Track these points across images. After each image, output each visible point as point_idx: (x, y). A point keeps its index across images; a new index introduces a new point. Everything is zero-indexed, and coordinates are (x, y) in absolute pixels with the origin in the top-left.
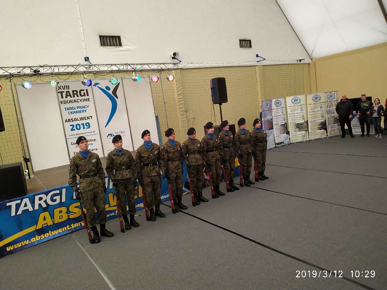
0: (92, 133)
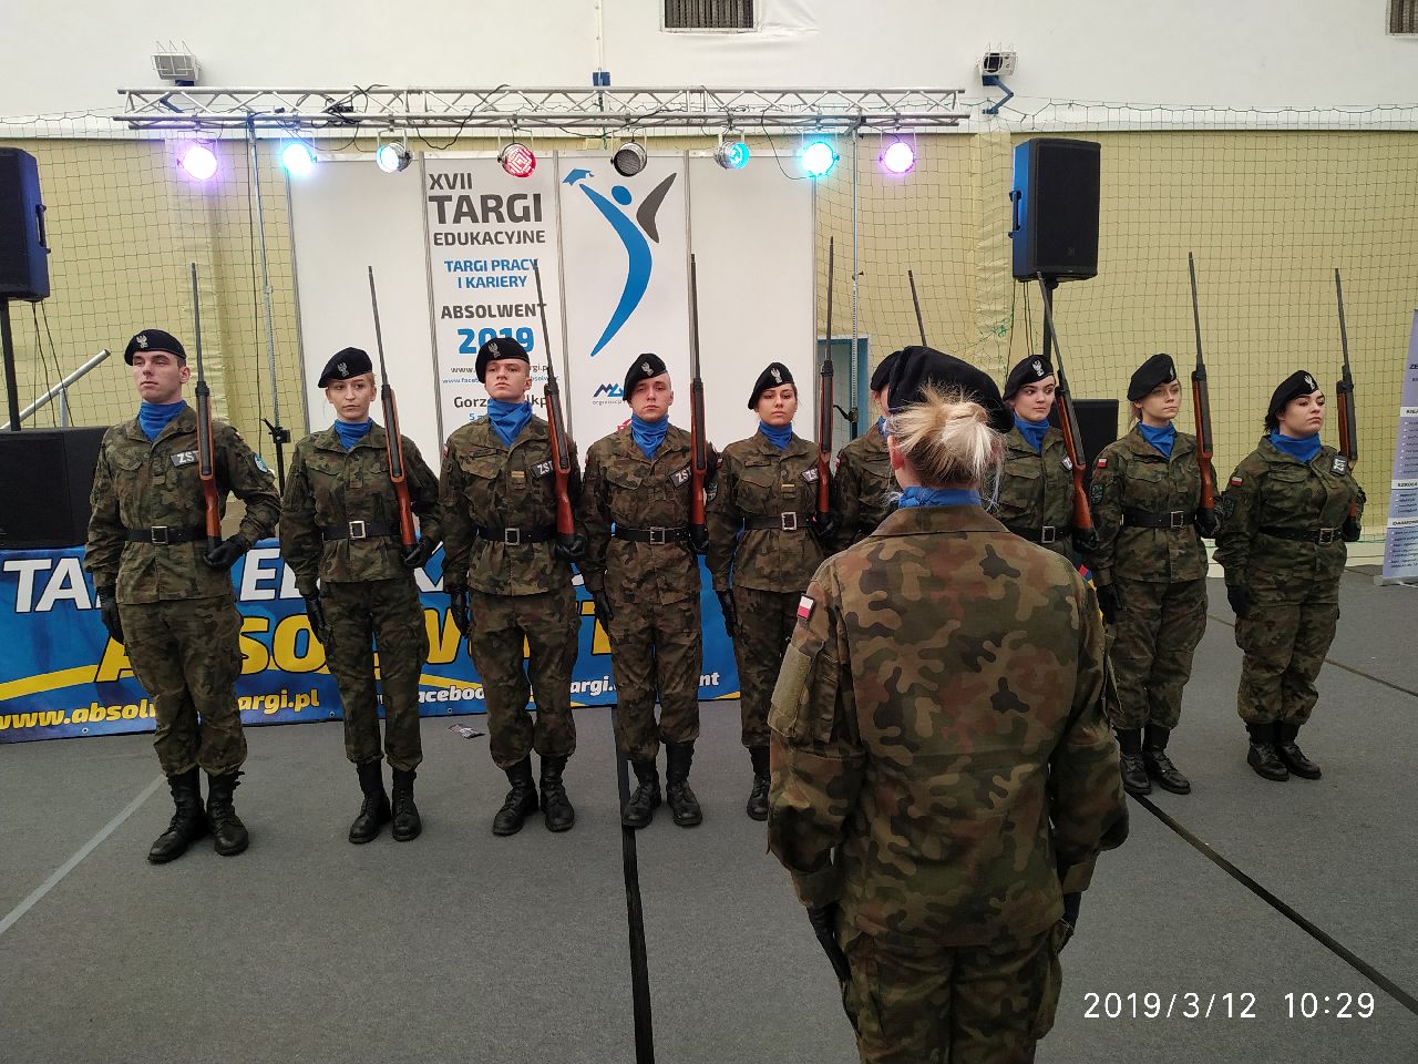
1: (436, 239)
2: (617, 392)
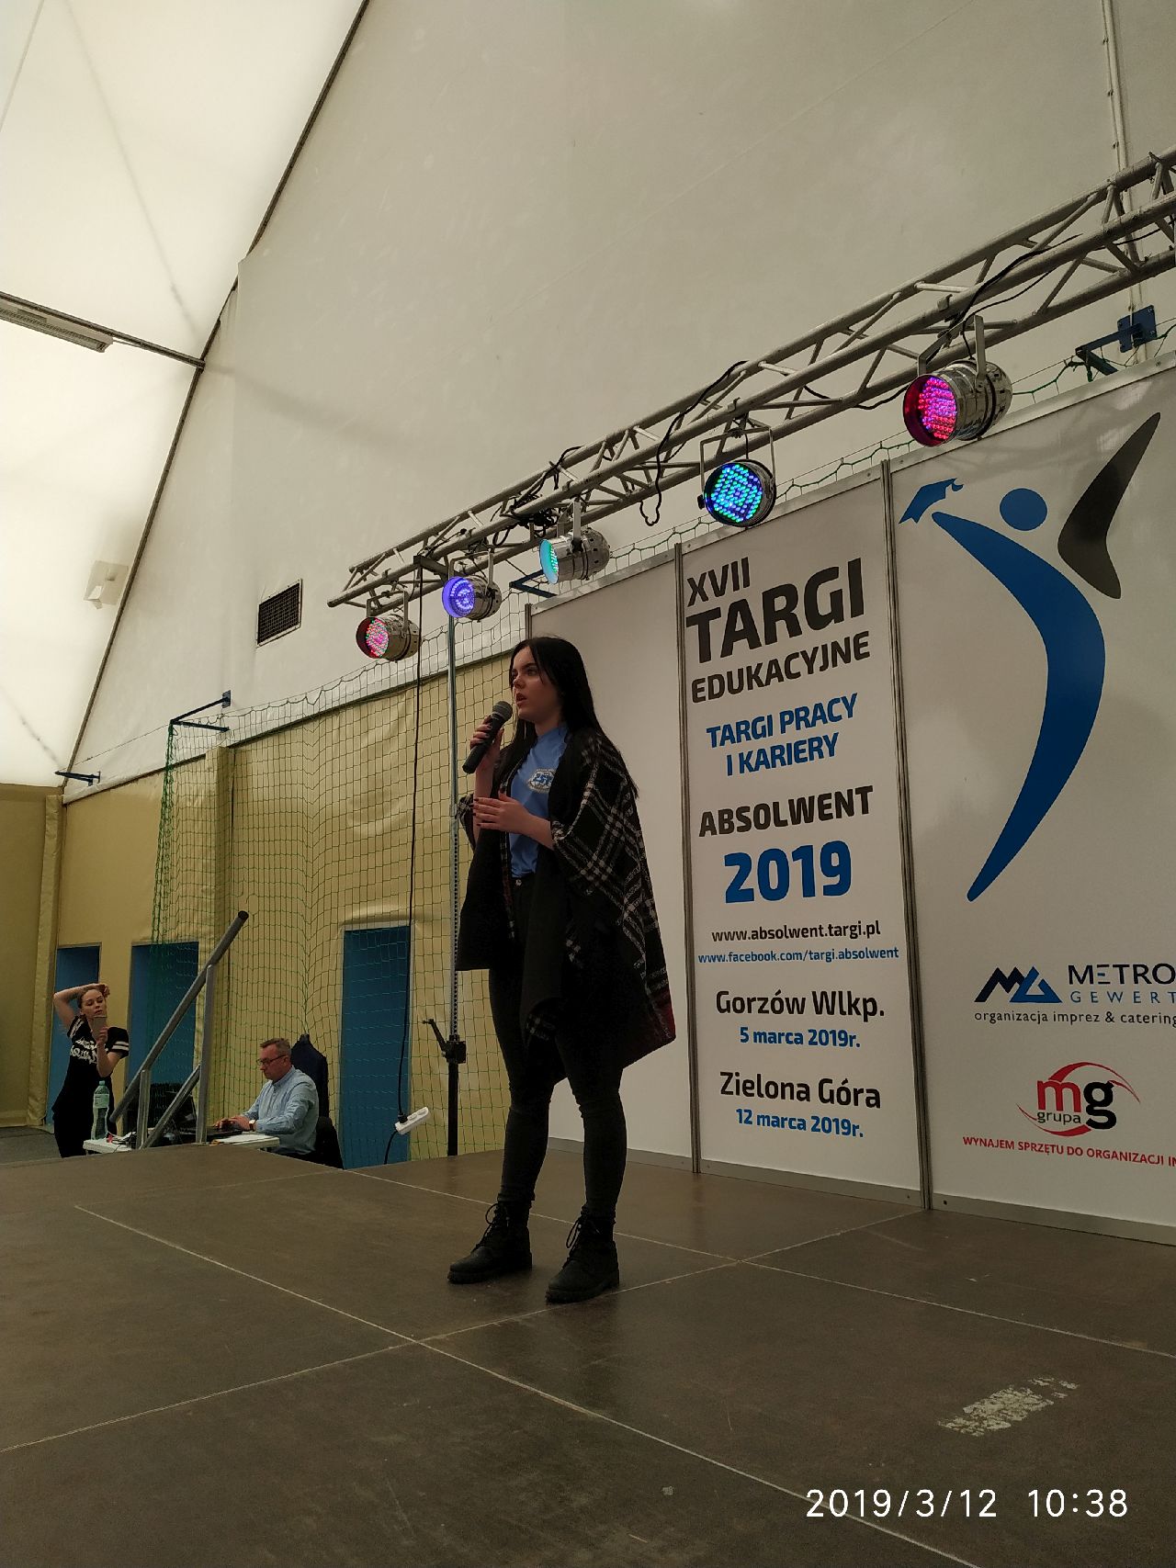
0: (862, 943)
1: (696, 690)
2: (1034, 990)
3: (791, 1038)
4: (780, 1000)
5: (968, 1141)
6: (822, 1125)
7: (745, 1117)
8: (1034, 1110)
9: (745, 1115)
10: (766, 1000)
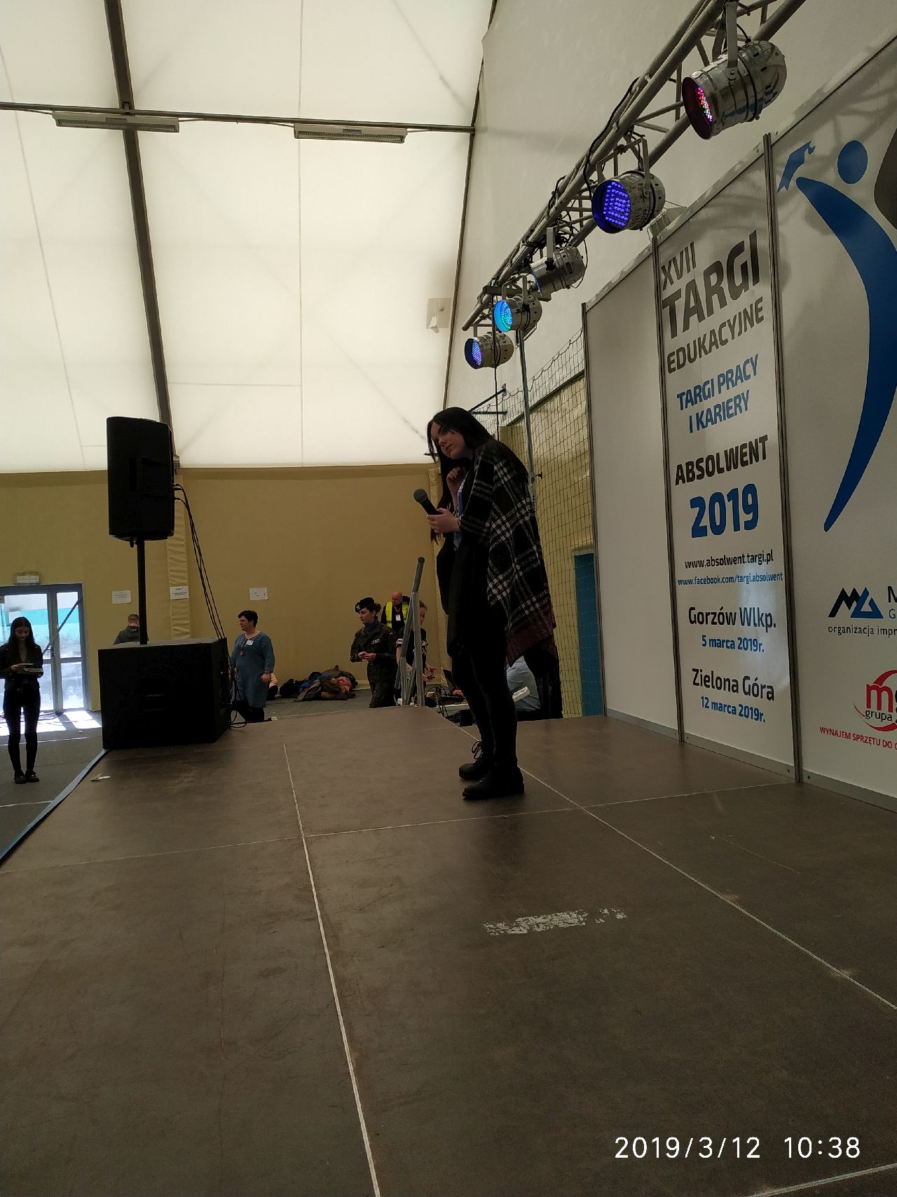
0: (764, 568)
1: (670, 363)
2: (866, 608)
3: (729, 645)
4: (722, 614)
5: (823, 730)
6: (745, 712)
7: (706, 703)
8: (864, 708)
9: (705, 701)
10: (715, 614)
